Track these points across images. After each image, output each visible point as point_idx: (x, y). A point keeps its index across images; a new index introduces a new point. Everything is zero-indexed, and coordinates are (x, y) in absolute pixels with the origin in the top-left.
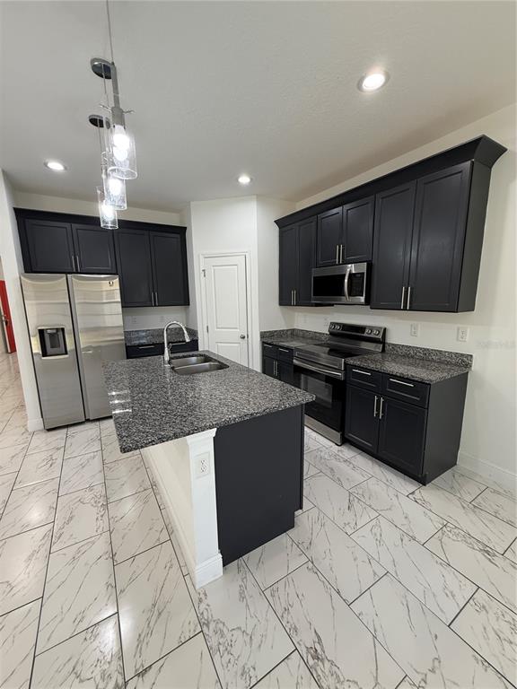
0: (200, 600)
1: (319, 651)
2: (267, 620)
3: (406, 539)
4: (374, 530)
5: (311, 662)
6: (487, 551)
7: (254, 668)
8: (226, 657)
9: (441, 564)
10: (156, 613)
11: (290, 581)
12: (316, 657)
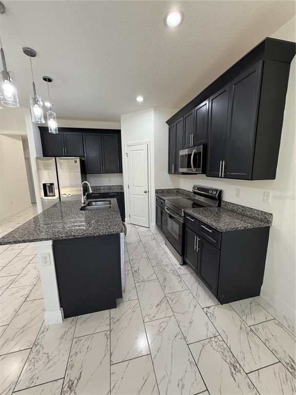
0: (43, 332)
1: (74, 385)
2: (63, 355)
3: (180, 336)
4: (162, 325)
5: (65, 389)
6: (235, 367)
7: (38, 378)
8: (32, 366)
9: (191, 362)
10: (21, 331)
11: (91, 338)
12: (70, 388)
